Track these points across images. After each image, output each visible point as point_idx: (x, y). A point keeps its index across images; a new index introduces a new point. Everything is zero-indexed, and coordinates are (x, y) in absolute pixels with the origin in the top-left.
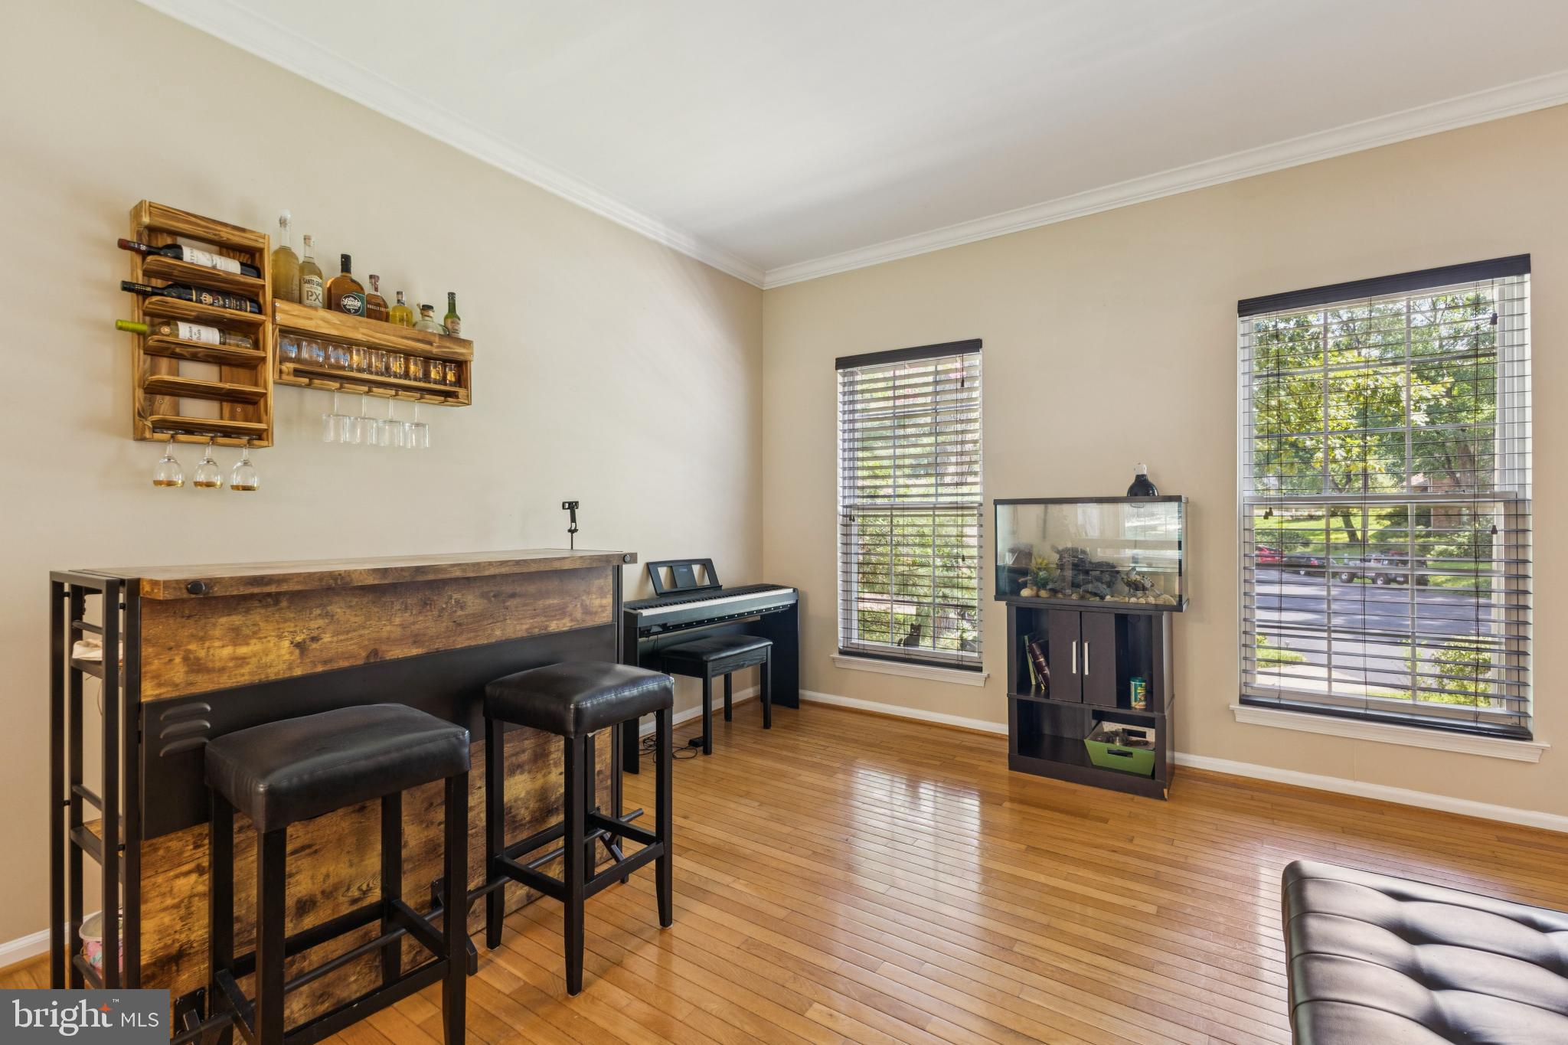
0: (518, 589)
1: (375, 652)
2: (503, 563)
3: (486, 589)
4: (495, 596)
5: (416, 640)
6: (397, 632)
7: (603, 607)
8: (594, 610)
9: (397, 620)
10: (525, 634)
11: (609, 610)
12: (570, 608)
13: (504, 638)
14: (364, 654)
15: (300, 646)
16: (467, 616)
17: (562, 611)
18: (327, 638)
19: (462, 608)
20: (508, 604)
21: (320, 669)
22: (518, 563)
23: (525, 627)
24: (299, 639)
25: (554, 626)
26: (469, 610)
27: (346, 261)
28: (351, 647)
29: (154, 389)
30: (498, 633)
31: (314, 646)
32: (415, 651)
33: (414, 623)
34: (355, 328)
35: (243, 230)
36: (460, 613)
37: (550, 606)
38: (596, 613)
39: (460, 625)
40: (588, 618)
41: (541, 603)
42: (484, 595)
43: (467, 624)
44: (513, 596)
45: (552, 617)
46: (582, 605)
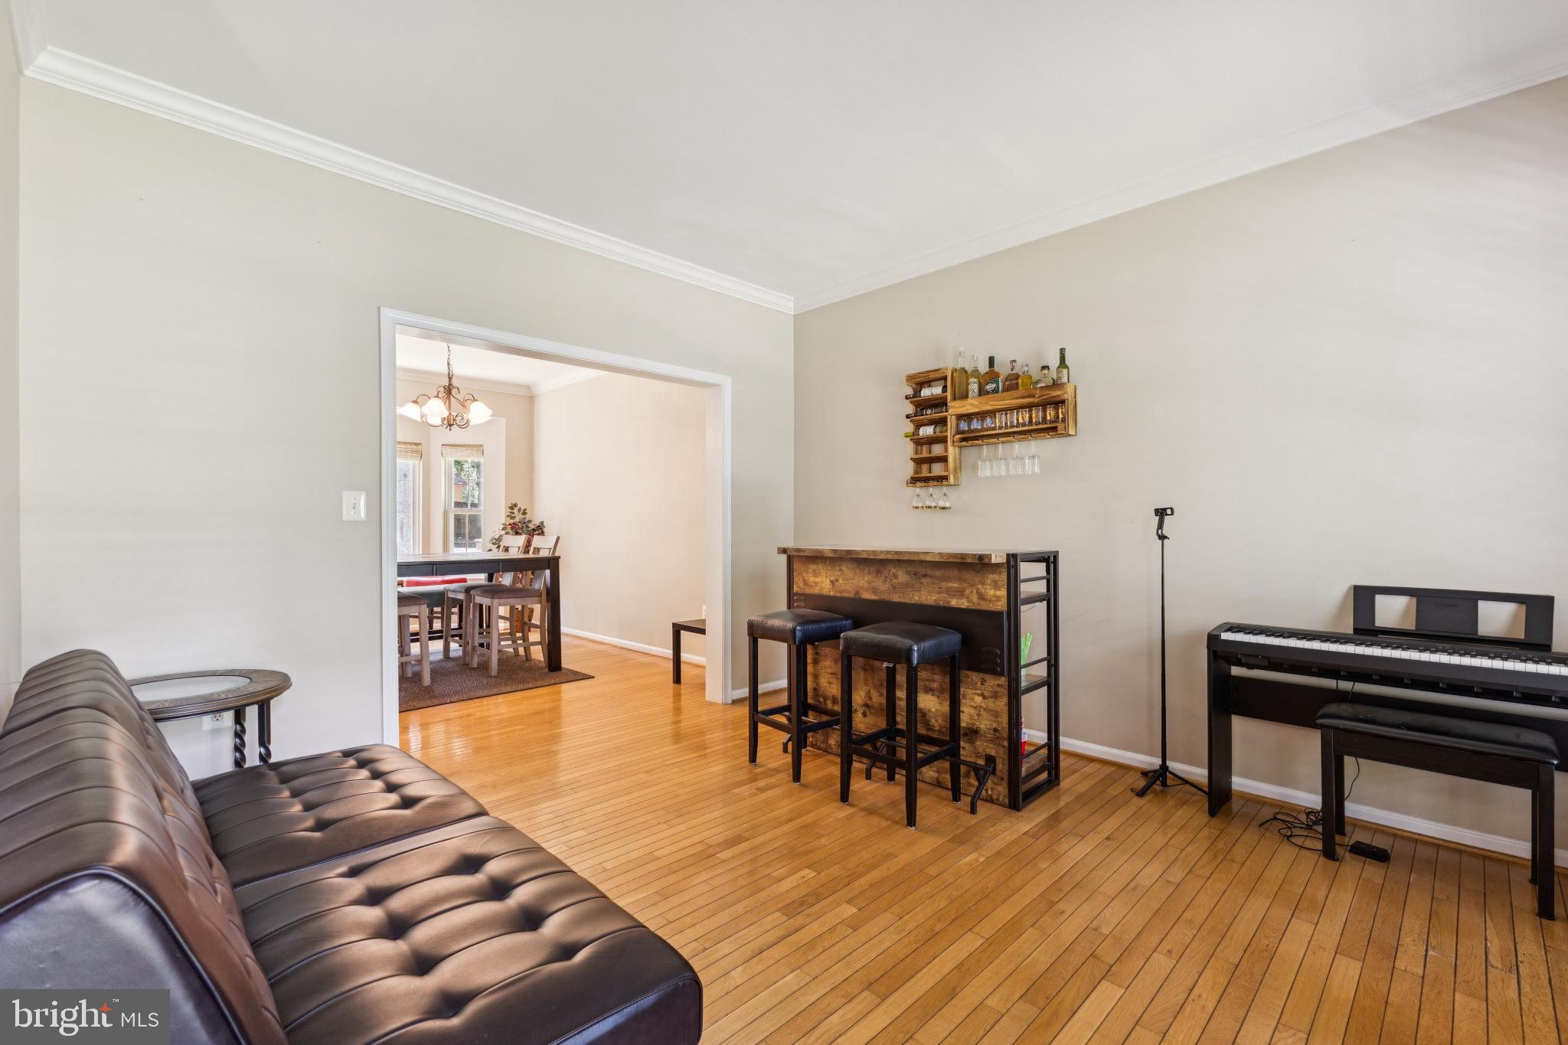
0: (929, 572)
1: (857, 593)
2: (888, 552)
3: (909, 569)
4: (915, 574)
5: (875, 592)
6: (866, 585)
7: (998, 598)
8: (989, 598)
9: (866, 579)
10: (934, 604)
11: (1004, 600)
12: (967, 592)
13: (920, 603)
14: (853, 592)
15: (832, 582)
16: (899, 583)
17: (961, 593)
18: (841, 581)
19: (896, 578)
20: (922, 581)
21: (838, 595)
22: (897, 553)
23: (934, 598)
24: (832, 579)
25: (954, 603)
26: (900, 580)
27: (991, 360)
28: (849, 587)
29: (918, 462)
30: (916, 598)
31: (837, 584)
32: (874, 597)
33: (874, 582)
34: (986, 403)
35: (938, 370)
36: (894, 581)
37: (951, 587)
38: (990, 601)
39: (895, 588)
40: (983, 603)
41: (944, 584)
42: (908, 573)
43: (899, 588)
44: (925, 576)
45: (954, 596)
46: (977, 592)
